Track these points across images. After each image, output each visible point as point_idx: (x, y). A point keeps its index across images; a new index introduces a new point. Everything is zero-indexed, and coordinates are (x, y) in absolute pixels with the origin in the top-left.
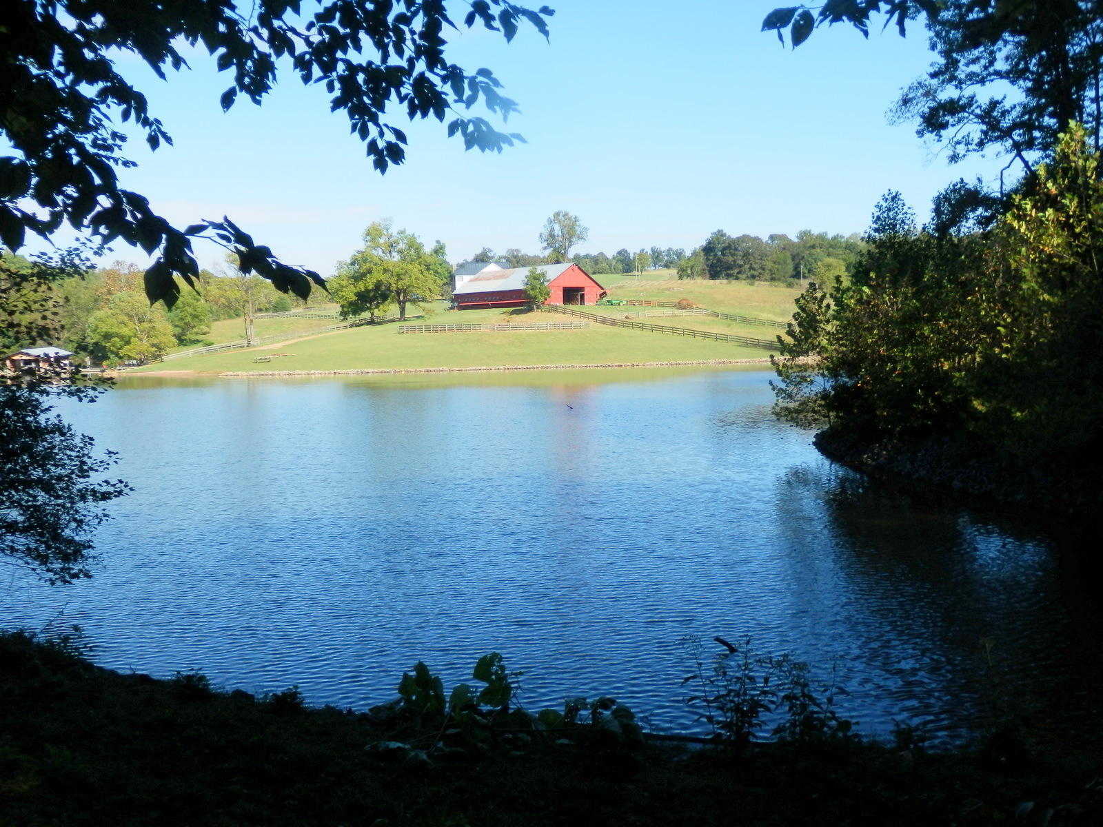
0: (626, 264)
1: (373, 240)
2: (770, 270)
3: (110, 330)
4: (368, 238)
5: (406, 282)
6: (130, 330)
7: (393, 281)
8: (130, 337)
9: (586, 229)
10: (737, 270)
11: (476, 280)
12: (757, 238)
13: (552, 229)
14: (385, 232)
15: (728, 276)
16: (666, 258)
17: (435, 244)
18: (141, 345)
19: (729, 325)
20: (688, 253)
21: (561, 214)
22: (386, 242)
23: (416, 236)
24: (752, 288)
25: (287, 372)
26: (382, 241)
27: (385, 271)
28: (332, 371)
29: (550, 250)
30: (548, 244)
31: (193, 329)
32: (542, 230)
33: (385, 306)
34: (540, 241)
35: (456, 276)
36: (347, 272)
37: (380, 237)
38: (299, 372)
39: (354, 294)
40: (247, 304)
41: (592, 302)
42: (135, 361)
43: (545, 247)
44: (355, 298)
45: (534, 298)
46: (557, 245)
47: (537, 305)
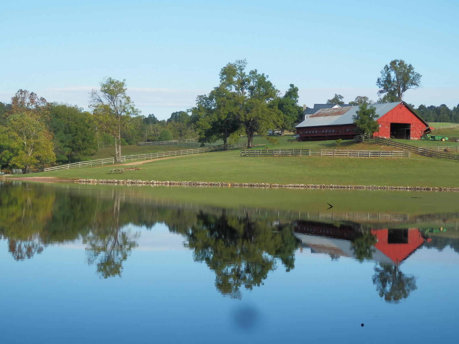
1: (228, 78)
3: (2, 143)
4: (225, 76)
5: (253, 115)
6: (19, 144)
7: (242, 113)
8: (18, 150)
9: (418, 76)
13: (389, 75)
14: (239, 71)
17: (289, 87)
18: (29, 156)
21: (397, 63)
22: (238, 80)
23: (265, 76)
26: (235, 79)
27: (236, 104)
28: (168, 182)
29: (385, 94)
30: (385, 88)
31: (83, 150)
32: (380, 76)
33: (235, 135)
34: (378, 87)
35: (306, 116)
36: (206, 105)
37: (234, 75)
38: (141, 181)
39: (209, 123)
40: (117, 127)
41: (417, 137)
42: (21, 170)
43: (381, 92)
44: (209, 127)
45: (363, 132)
46: (393, 89)
47: (366, 138)
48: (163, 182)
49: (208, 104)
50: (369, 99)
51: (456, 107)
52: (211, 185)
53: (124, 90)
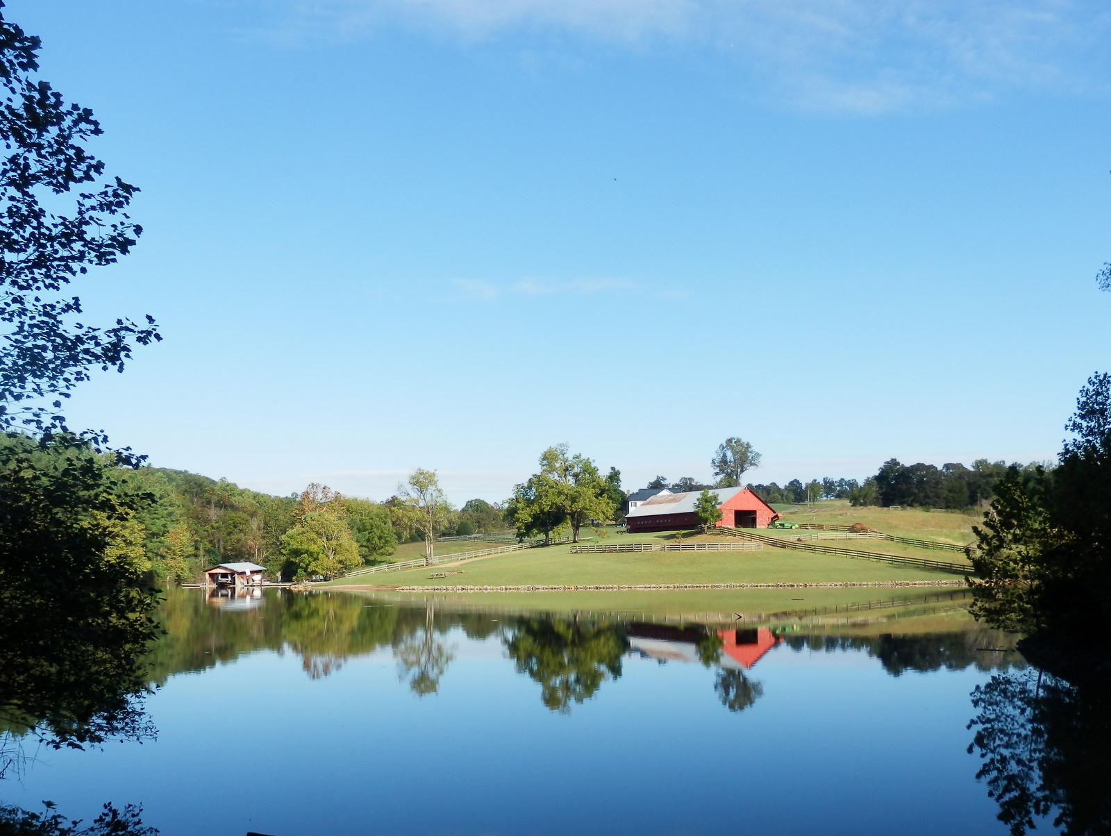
0: (798, 494)
1: (549, 464)
2: (945, 498)
3: (300, 547)
4: (545, 462)
5: (579, 505)
6: (318, 547)
7: (567, 504)
8: (318, 554)
9: (758, 455)
10: (912, 498)
11: (648, 504)
12: (932, 467)
13: (725, 455)
14: (561, 456)
15: (901, 504)
16: (838, 488)
17: (610, 470)
18: (330, 561)
19: (906, 549)
20: (861, 483)
21: (733, 441)
22: (561, 467)
23: (591, 460)
24: (928, 514)
25: (460, 587)
26: (558, 465)
27: (560, 493)
28: (504, 587)
29: (722, 476)
30: (720, 470)
31: (379, 549)
32: (714, 456)
33: (560, 528)
34: (712, 468)
35: (630, 503)
36: (524, 496)
37: (556, 461)
38: (472, 587)
39: (530, 516)
40: (428, 524)
41: (764, 525)
42: (322, 577)
43: (717, 474)
44: (530, 519)
45: (705, 521)
46: (729, 471)
47: (708, 528)
48: (499, 587)
49: (527, 494)
50: (695, 481)
51: (787, 485)
52: (552, 589)
53: (435, 482)
